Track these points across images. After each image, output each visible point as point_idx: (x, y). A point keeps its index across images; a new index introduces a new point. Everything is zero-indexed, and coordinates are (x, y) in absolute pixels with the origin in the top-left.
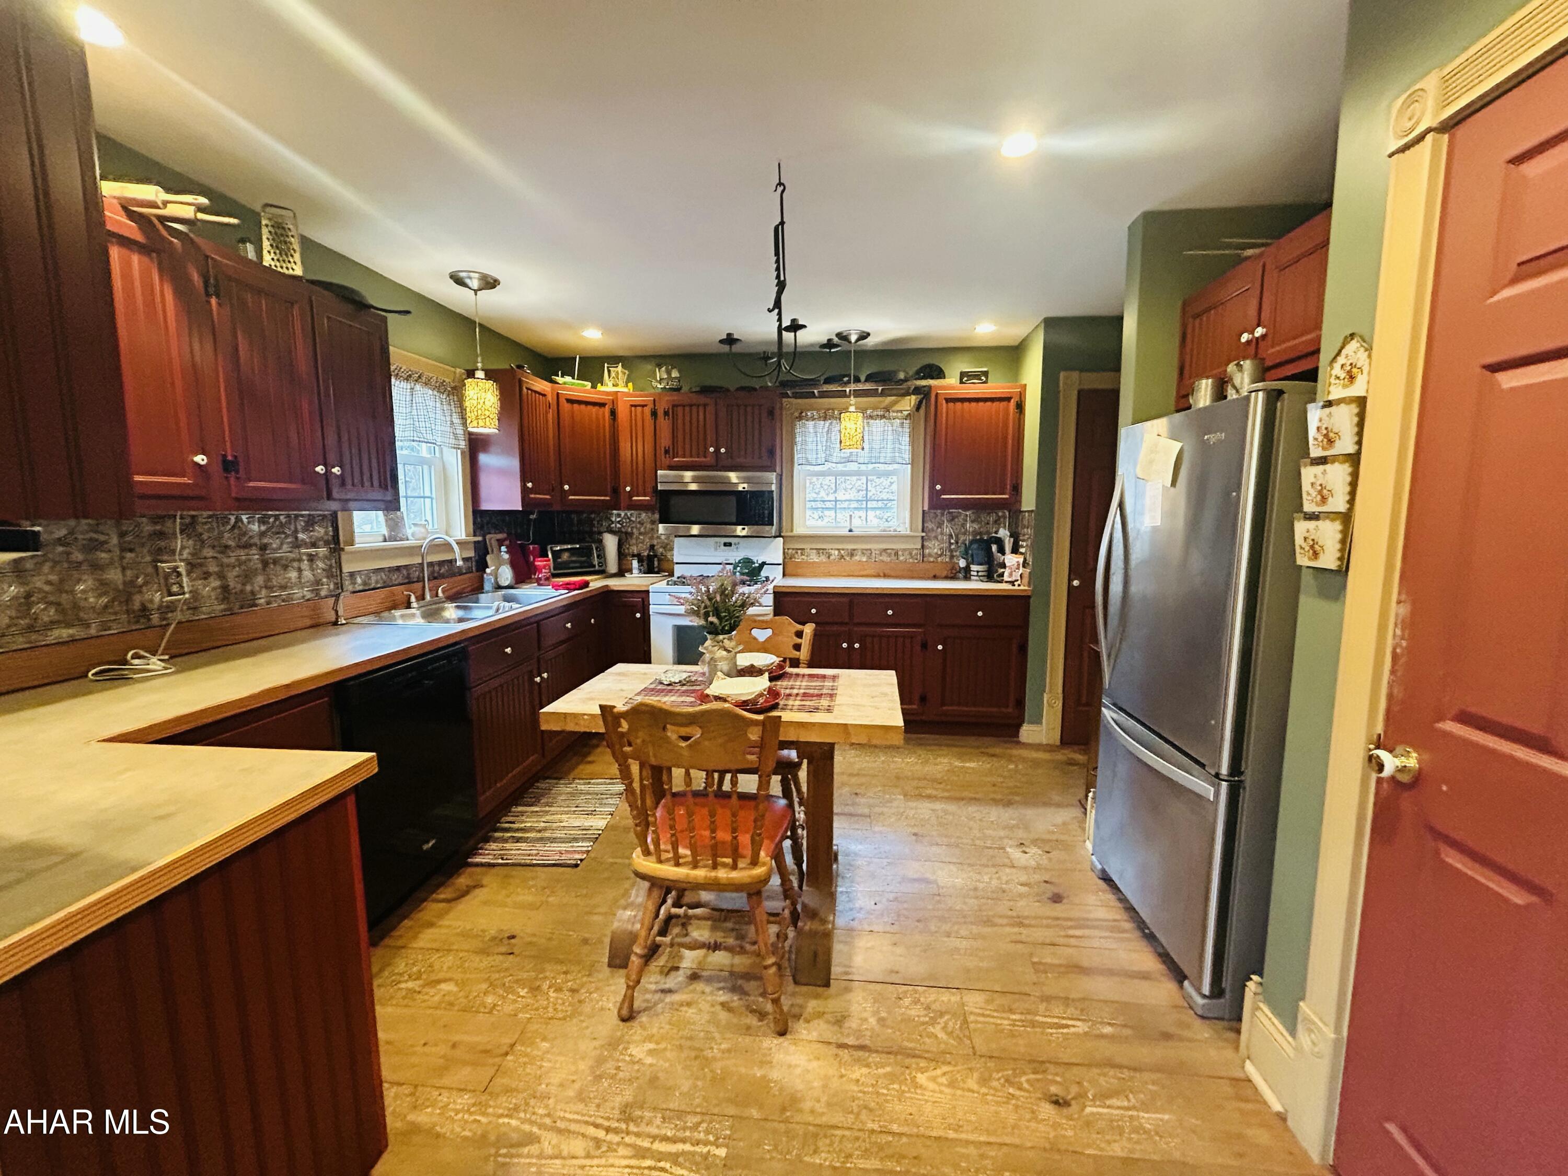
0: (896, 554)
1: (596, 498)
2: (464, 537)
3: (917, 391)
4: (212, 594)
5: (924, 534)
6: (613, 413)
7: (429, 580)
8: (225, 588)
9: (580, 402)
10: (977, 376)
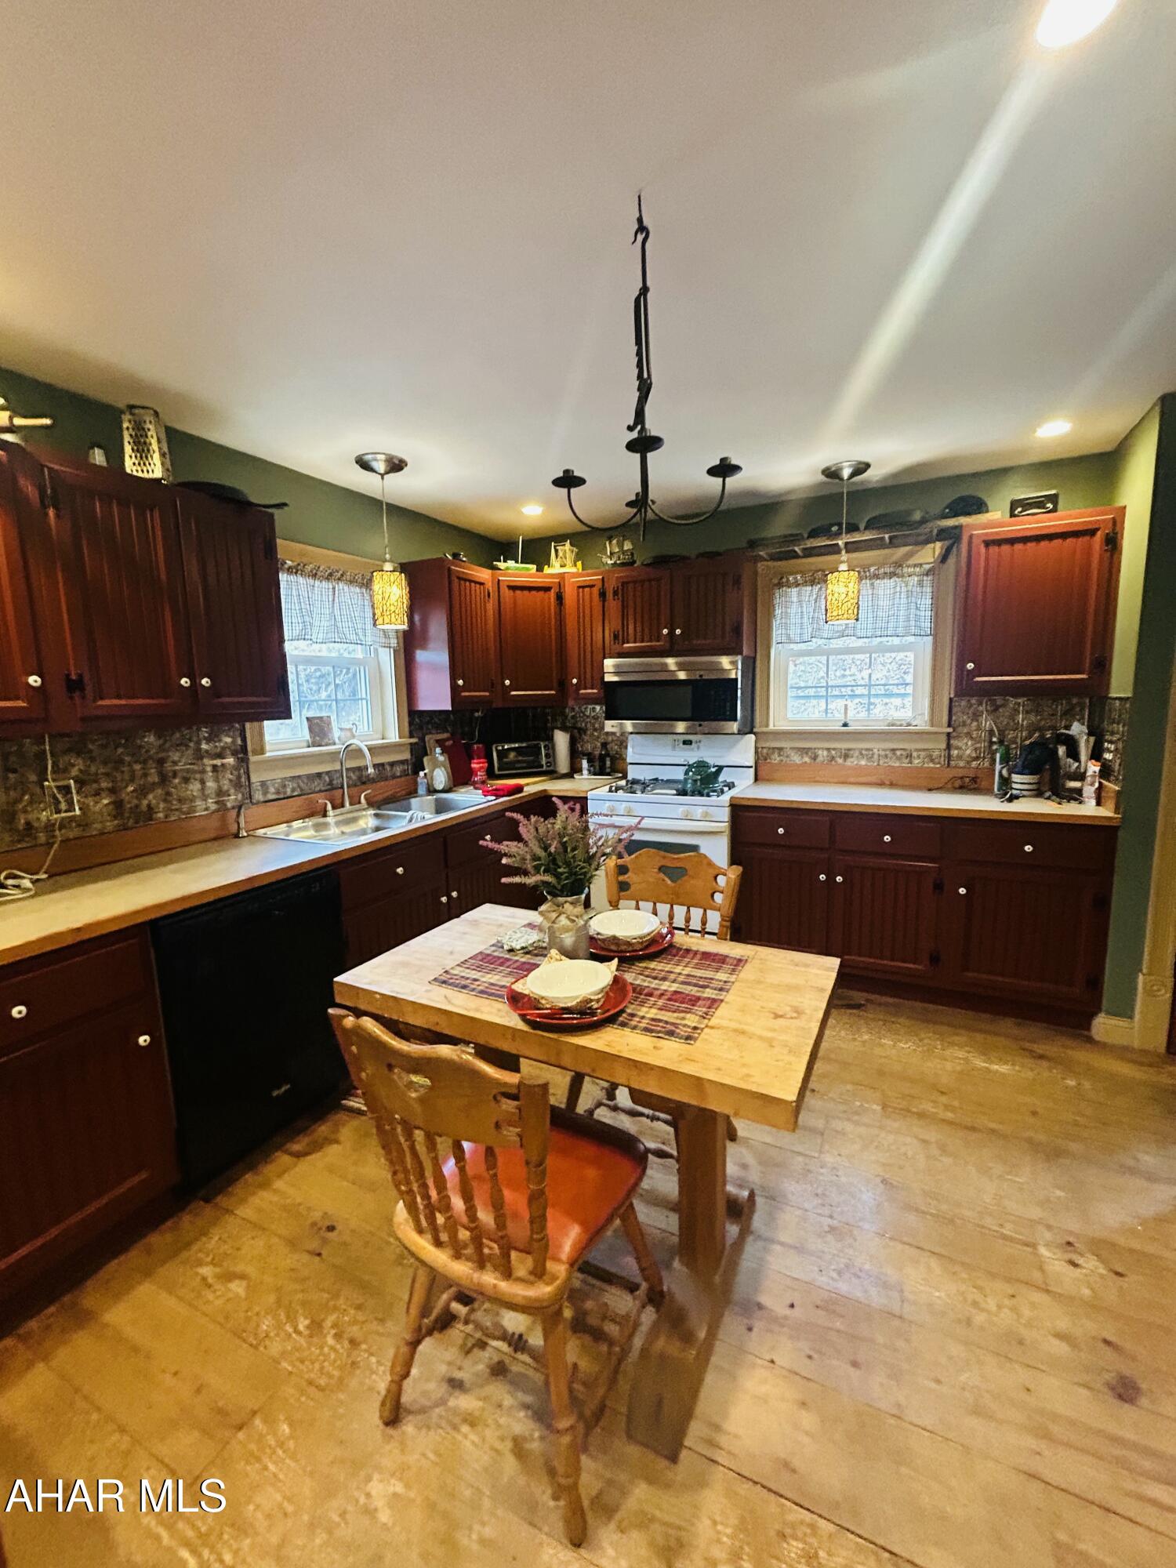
0: (910, 756)
1: (539, 692)
2: (398, 740)
3: (942, 534)
4: (104, 810)
5: (950, 730)
6: (560, 598)
7: (348, 787)
8: (118, 805)
9: (522, 588)
10: (1039, 503)
